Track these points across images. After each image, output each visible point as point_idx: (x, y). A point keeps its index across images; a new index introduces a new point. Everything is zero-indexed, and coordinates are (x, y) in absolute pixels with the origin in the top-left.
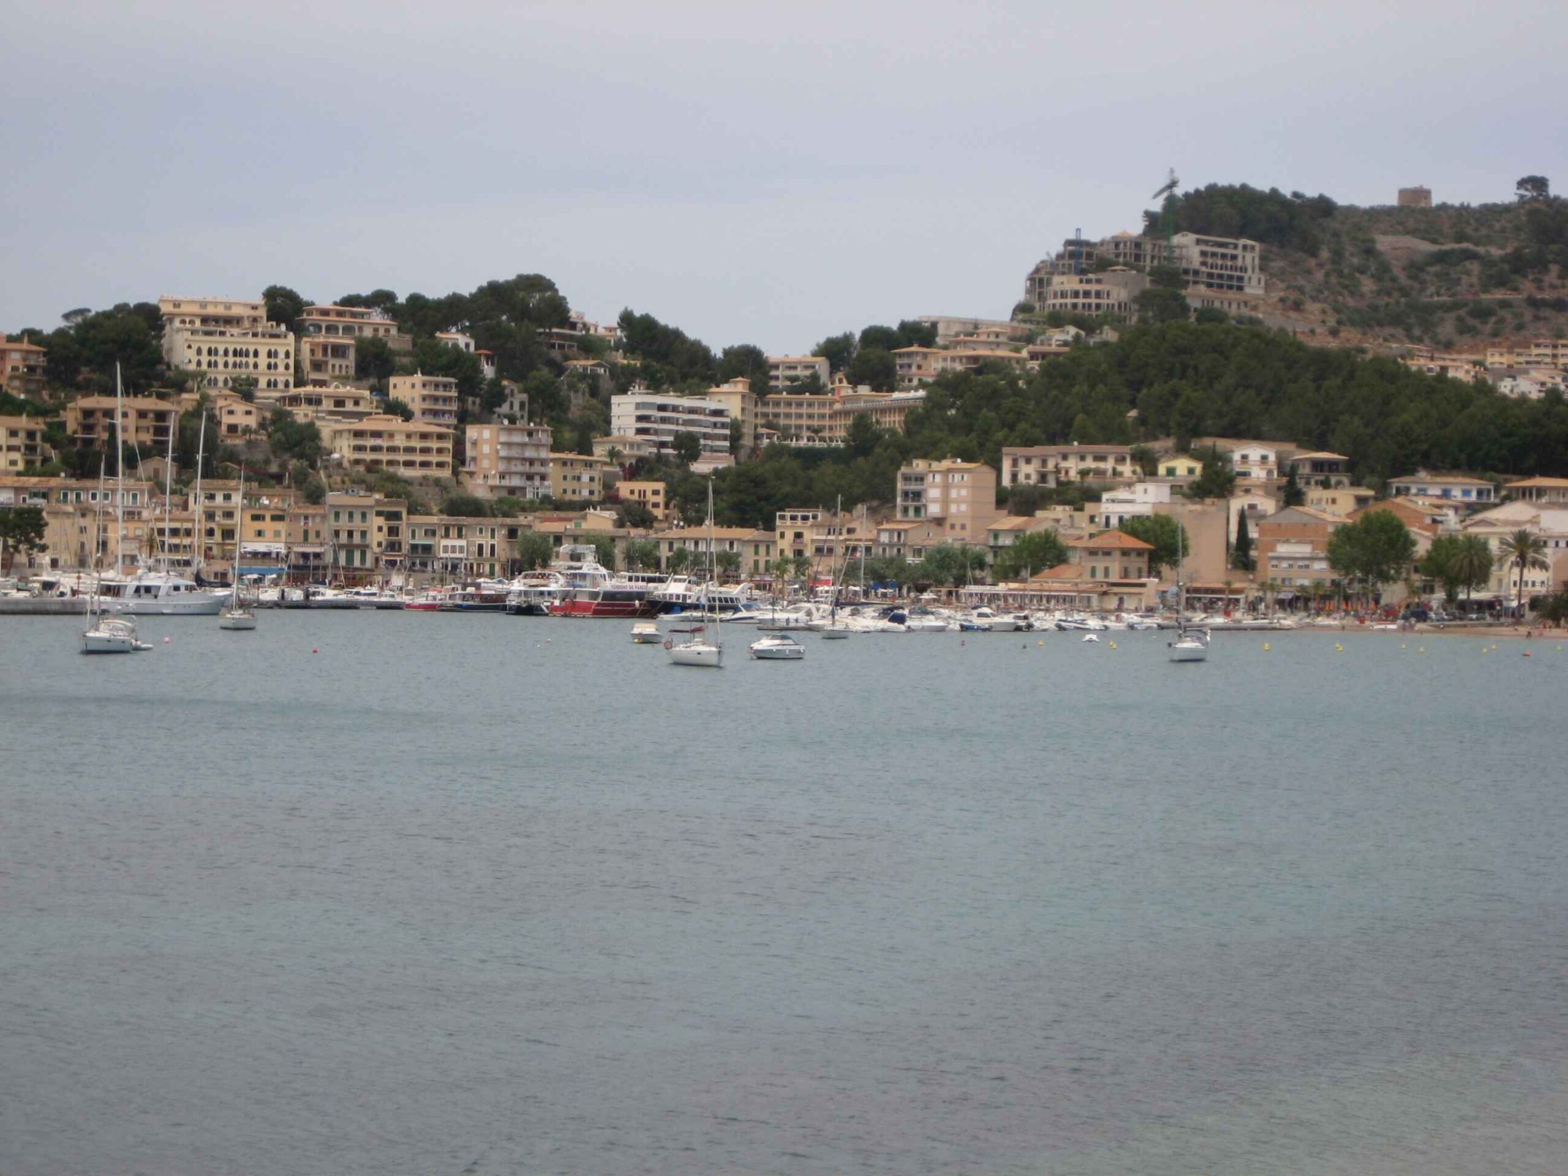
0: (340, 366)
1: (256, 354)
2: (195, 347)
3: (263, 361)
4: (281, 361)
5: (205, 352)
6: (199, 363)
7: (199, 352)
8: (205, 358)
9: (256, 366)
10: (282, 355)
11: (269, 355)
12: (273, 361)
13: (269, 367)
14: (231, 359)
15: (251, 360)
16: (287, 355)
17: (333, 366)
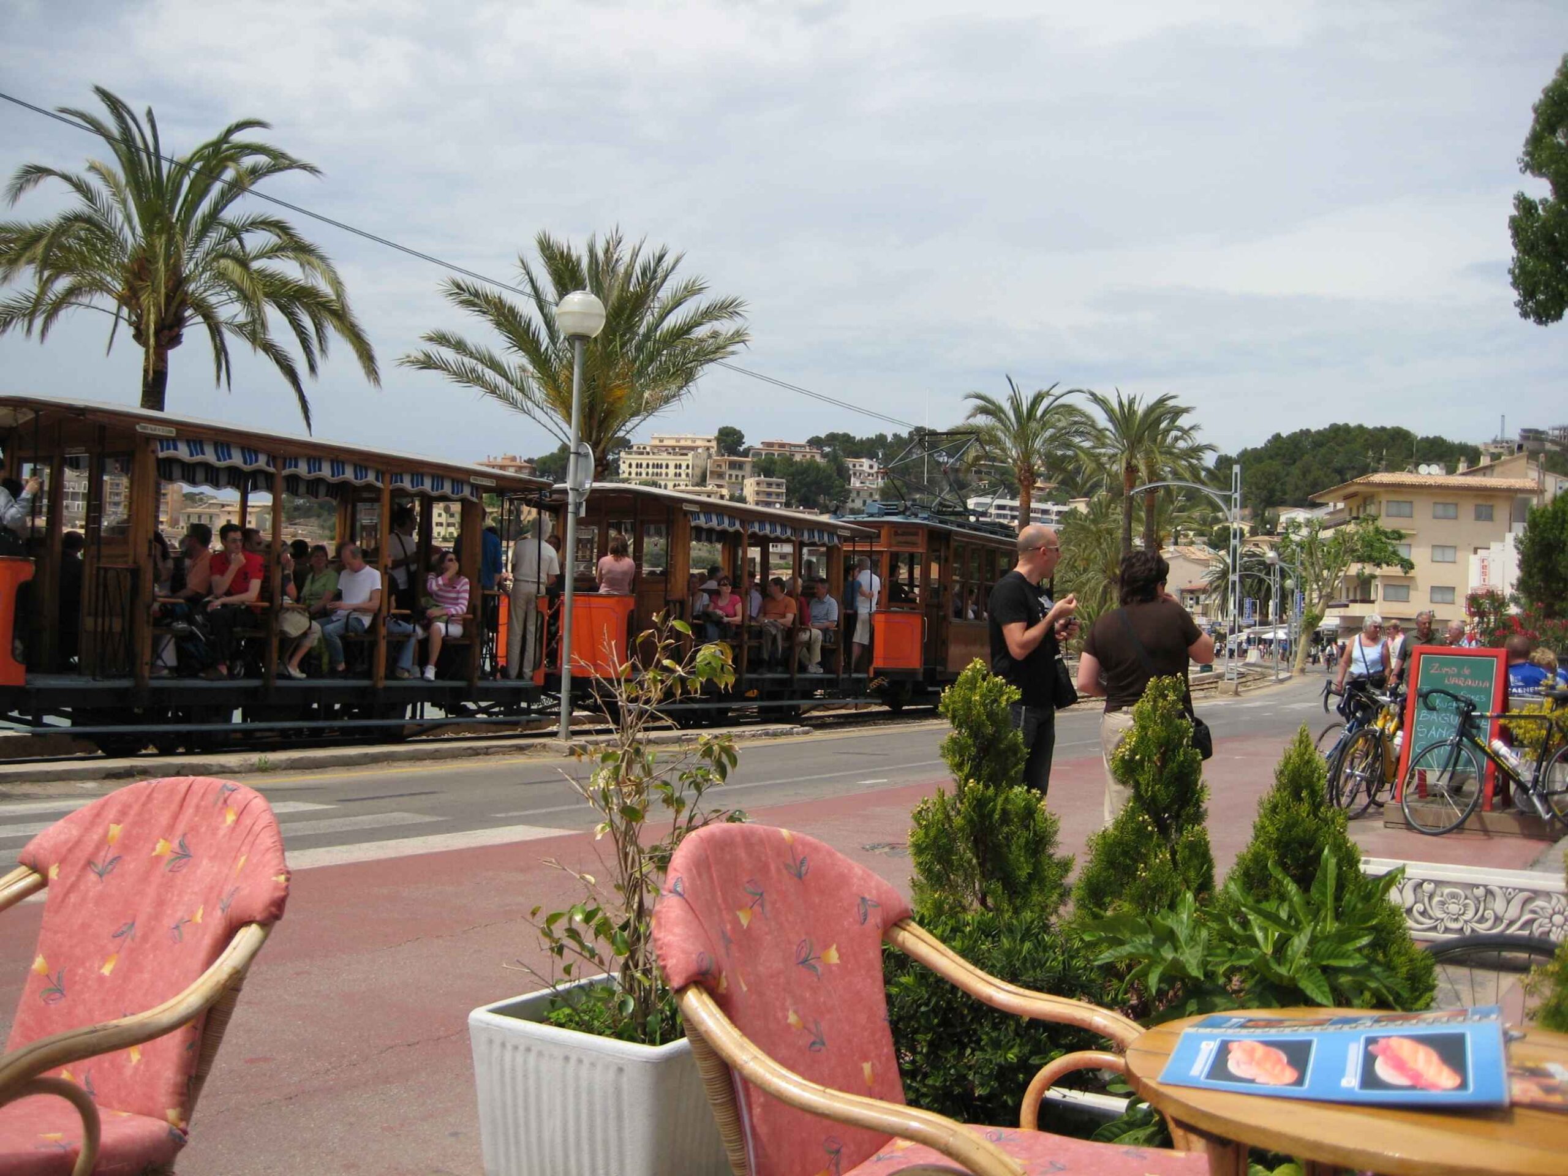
0: (737, 476)
1: (667, 466)
2: (628, 462)
3: (672, 471)
4: (683, 471)
5: (634, 466)
6: (630, 474)
7: (630, 466)
8: (634, 470)
9: (667, 474)
10: (684, 467)
11: (676, 466)
12: (678, 471)
13: (676, 474)
14: (650, 470)
15: (664, 470)
16: (688, 467)
17: (730, 476)
